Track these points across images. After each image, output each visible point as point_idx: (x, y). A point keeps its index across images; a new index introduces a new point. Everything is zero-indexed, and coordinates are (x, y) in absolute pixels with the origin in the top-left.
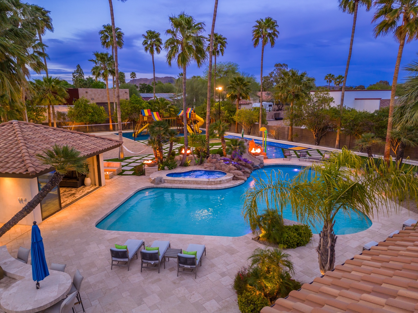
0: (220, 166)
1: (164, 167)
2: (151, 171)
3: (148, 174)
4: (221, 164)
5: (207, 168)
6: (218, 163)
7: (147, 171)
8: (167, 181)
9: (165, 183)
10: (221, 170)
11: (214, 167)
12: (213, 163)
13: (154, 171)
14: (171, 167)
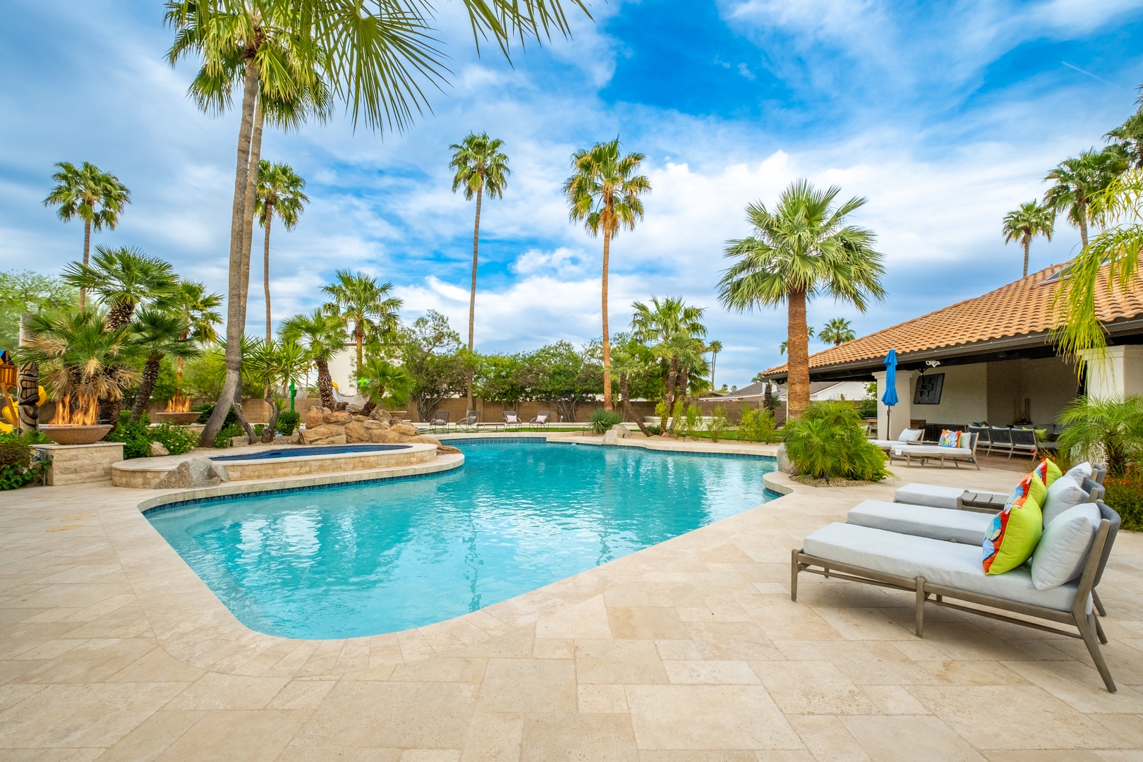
0: (362, 431)
1: (149, 445)
2: (87, 462)
3: (71, 476)
4: (365, 424)
5: (317, 440)
6: (355, 423)
7: (65, 461)
8: (239, 474)
9: (230, 480)
10: (367, 441)
11: (344, 436)
12: (338, 425)
13: (103, 461)
14: (177, 444)
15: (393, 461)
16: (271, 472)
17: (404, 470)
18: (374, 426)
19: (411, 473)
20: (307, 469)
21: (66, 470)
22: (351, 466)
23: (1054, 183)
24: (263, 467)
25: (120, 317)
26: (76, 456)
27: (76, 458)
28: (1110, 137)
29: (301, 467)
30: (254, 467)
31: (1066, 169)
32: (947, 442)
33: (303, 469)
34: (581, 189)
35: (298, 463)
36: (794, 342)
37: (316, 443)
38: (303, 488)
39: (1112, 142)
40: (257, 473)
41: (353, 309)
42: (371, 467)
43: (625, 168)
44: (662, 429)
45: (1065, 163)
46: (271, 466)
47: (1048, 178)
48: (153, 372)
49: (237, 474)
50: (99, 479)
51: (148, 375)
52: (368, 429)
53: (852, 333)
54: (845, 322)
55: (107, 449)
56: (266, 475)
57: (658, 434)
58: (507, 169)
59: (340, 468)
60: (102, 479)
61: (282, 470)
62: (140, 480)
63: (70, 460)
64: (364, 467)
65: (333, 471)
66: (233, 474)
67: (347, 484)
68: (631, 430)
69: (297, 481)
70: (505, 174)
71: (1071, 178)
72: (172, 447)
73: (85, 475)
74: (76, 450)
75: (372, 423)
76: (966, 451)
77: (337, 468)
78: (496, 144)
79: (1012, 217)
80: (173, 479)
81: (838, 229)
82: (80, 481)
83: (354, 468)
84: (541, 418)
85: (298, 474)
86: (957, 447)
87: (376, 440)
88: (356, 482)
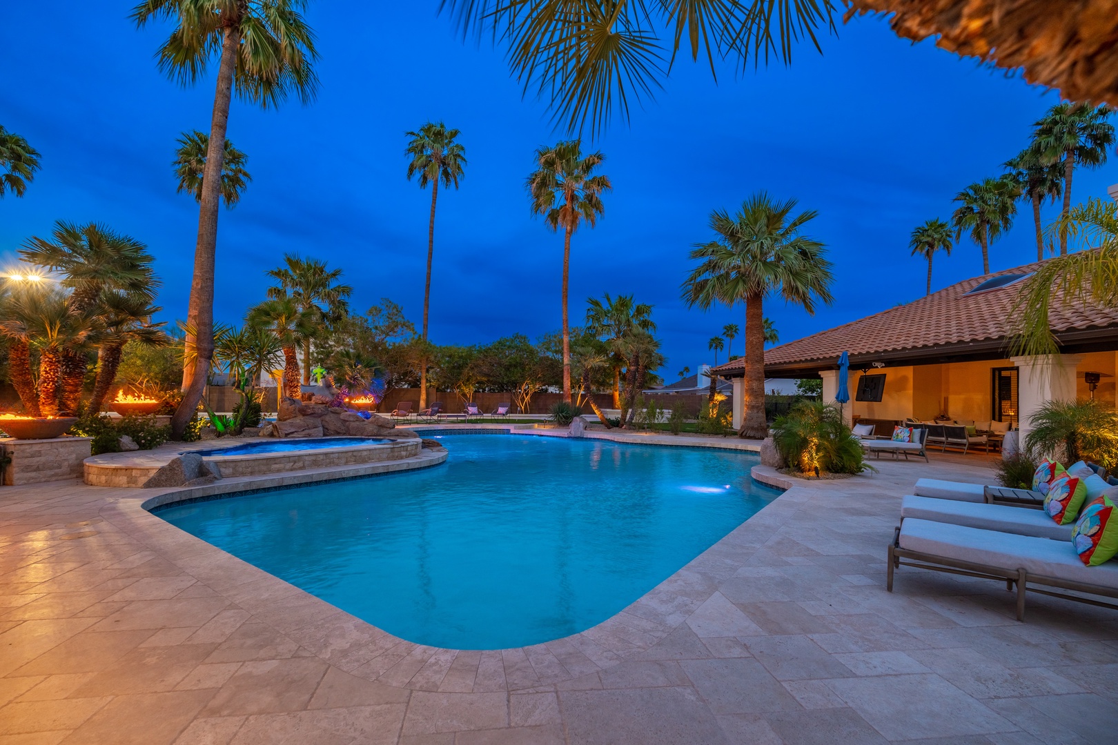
0: (339, 424)
1: (118, 440)
2: (51, 458)
3: (33, 474)
4: (342, 416)
5: (292, 433)
6: (332, 415)
7: (27, 457)
8: (231, 470)
9: (222, 477)
10: (344, 434)
11: (321, 429)
12: (314, 417)
13: (69, 457)
14: (149, 438)
15: (385, 456)
16: (264, 468)
17: (398, 465)
18: (351, 419)
19: (405, 467)
20: (300, 464)
21: (27, 469)
22: (343, 461)
23: (962, 204)
24: (256, 463)
25: (86, 299)
26: (40, 452)
27: (39, 454)
28: (1006, 167)
29: (295, 462)
30: (247, 463)
31: (971, 192)
32: (901, 436)
33: (296, 464)
34: (544, 184)
35: (291, 459)
36: (752, 342)
37: (292, 435)
38: (301, 484)
39: (1007, 171)
40: (249, 470)
41: (300, 295)
42: (364, 461)
43: (588, 167)
44: (622, 422)
45: (971, 187)
46: (265, 461)
47: (955, 199)
48: (114, 359)
49: (229, 471)
50: (65, 477)
51: (109, 362)
52: (345, 421)
53: (775, 332)
54: (769, 322)
55: (73, 444)
56: (259, 472)
57: (617, 426)
58: (464, 160)
59: (333, 462)
60: (68, 477)
61: (277, 466)
62: (122, 479)
63: (32, 456)
64: (356, 462)
65: (326, 466)
66: (224, 471)
67: (344, 479)
68: (591, 422)
69: (295, 477)
70: (462, 165)
71: (975, 200)
72: (143, 441)
73: (49, 473)
74: (39, 446)
75: (350, 415)
76: (917, 445)
77: (330, 463)
78: (454, 134)
79: (919, 232)
80: (164, 478)
81: (793, 237)
82: (43, 479)
83: (346, 463)
84: (502, 410)
85: (292, 470)
86: (909, 441)
87: (354, 433)
88: (352, 477)
